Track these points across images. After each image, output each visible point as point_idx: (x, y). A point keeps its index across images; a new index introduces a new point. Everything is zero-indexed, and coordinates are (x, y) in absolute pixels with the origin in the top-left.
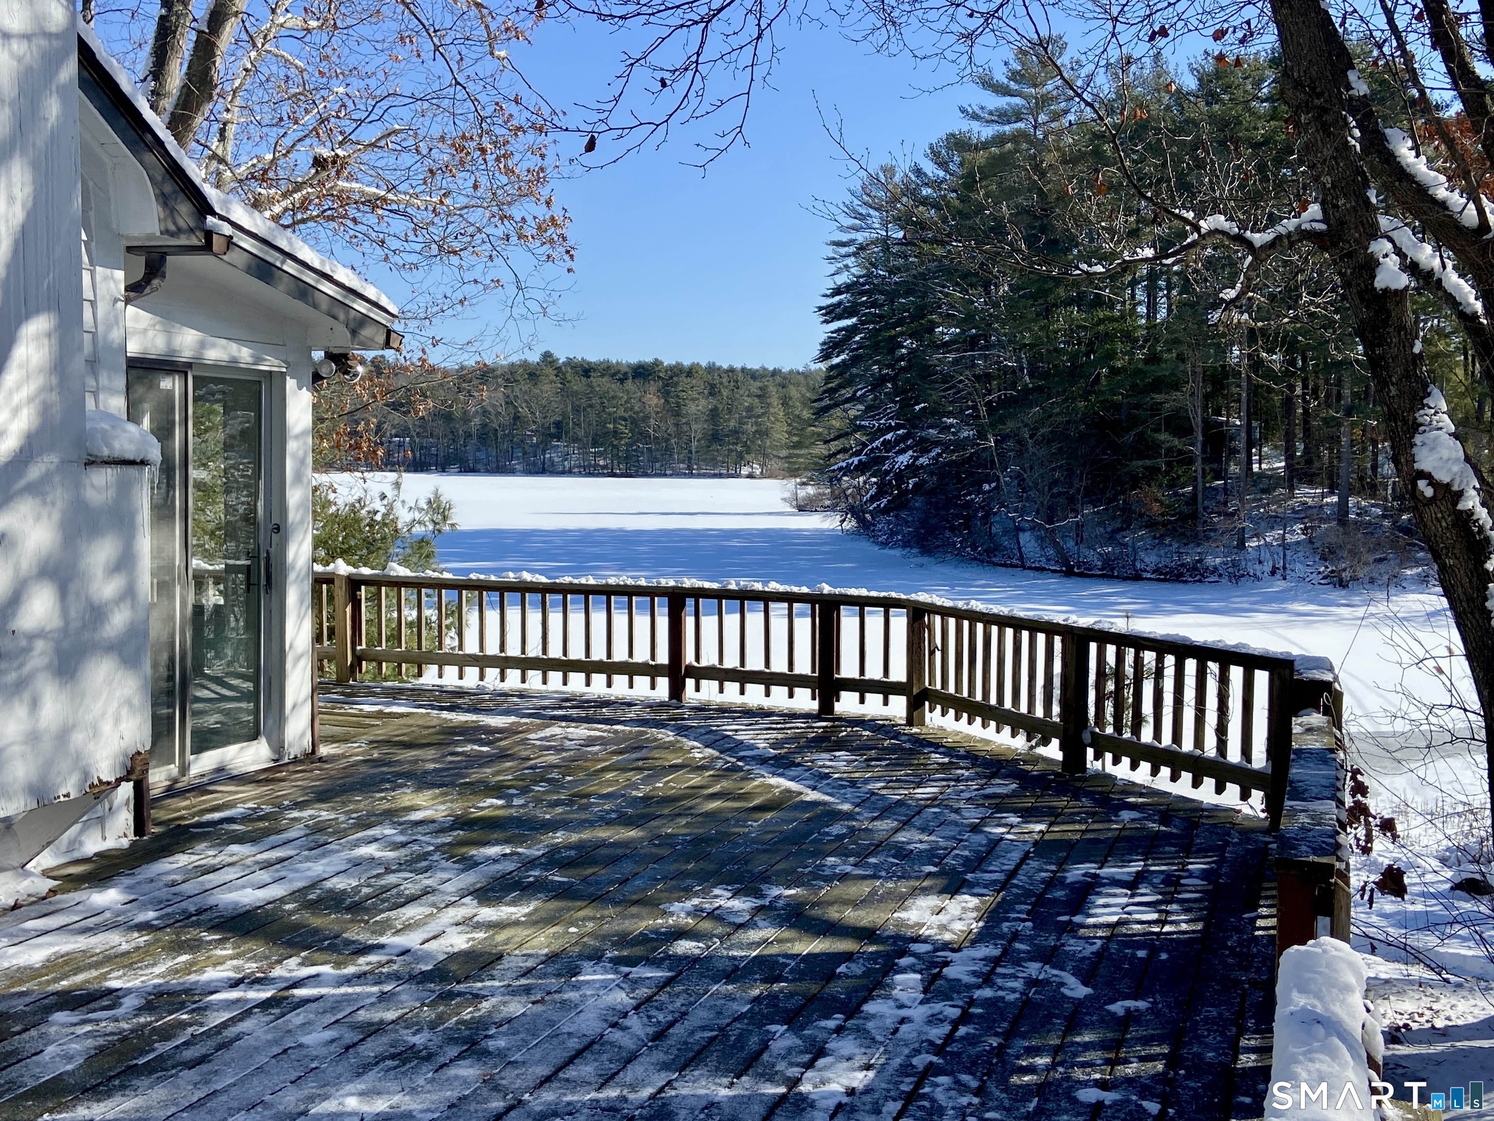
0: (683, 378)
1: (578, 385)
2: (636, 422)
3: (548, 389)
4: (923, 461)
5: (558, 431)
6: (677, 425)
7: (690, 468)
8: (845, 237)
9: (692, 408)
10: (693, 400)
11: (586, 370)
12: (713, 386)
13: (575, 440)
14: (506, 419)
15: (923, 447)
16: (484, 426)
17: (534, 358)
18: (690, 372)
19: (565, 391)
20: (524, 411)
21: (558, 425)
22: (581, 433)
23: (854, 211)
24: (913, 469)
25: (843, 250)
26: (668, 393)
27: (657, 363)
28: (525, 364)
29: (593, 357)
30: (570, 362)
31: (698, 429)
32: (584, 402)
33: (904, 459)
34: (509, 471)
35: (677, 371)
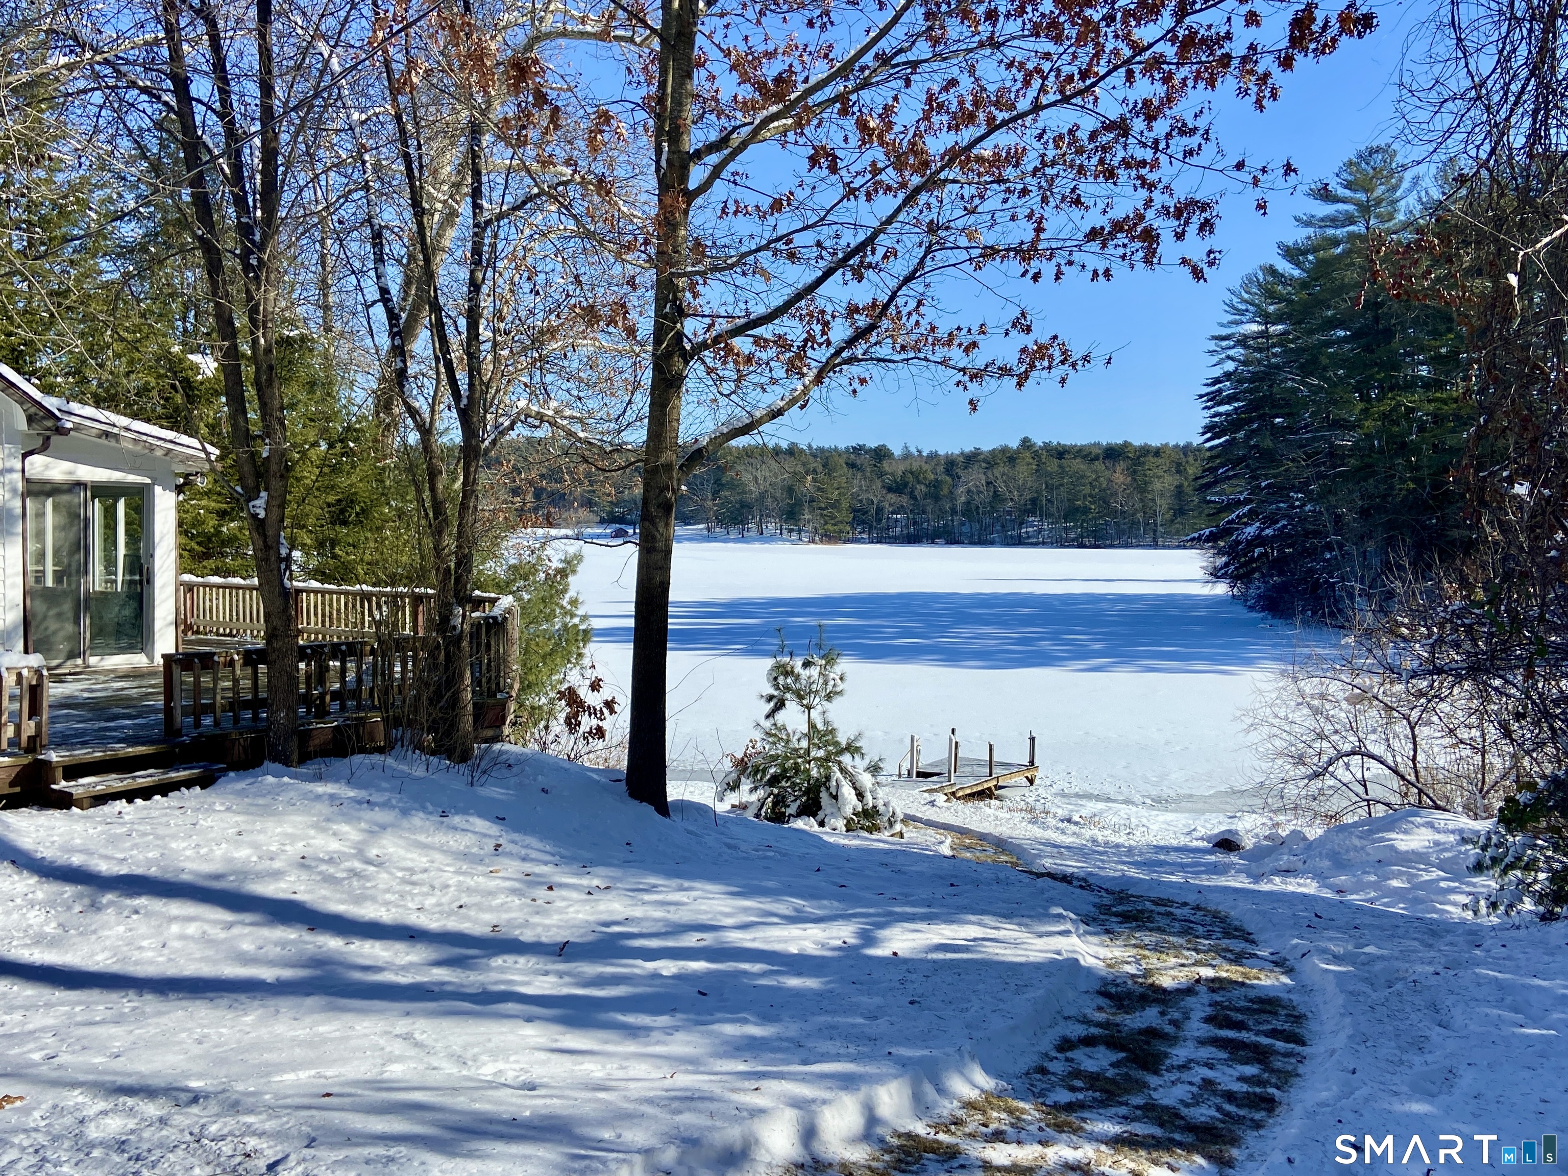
0: (1150, 458)
1: (1053, 466)
2: (1104, 499)
3: (1023, 472)
4: (1269, 532)
5: (1033, 507)
6: (1142, 500)
7: (1155, 540)
8: (1224, 332)
9: (1157, 485)
10: (1159, 477)
11: (1061, 453)
12: (1179, 464)
13: (1049, 515)
14: (986, 496)
15: (1271, 520)
16: (968, 503)
17: (1014, 444)
18: (1157, 452)
19: (1039, 471)
20: (1002, 488)
21: (1034, 501)
22: (1053, 510)
23: (1233, 307)
24: (1259, 540)
25: (1224, 344)
26: (1135, 472)
27: (1126, 444)
28: (1004, 450)
29: (1067, 441)
30: (1047, 447)
31: (1163, 504)
32: (1055, 482)
33: (1251, 530)
34: (990, 543)
35: (1145, 451)
